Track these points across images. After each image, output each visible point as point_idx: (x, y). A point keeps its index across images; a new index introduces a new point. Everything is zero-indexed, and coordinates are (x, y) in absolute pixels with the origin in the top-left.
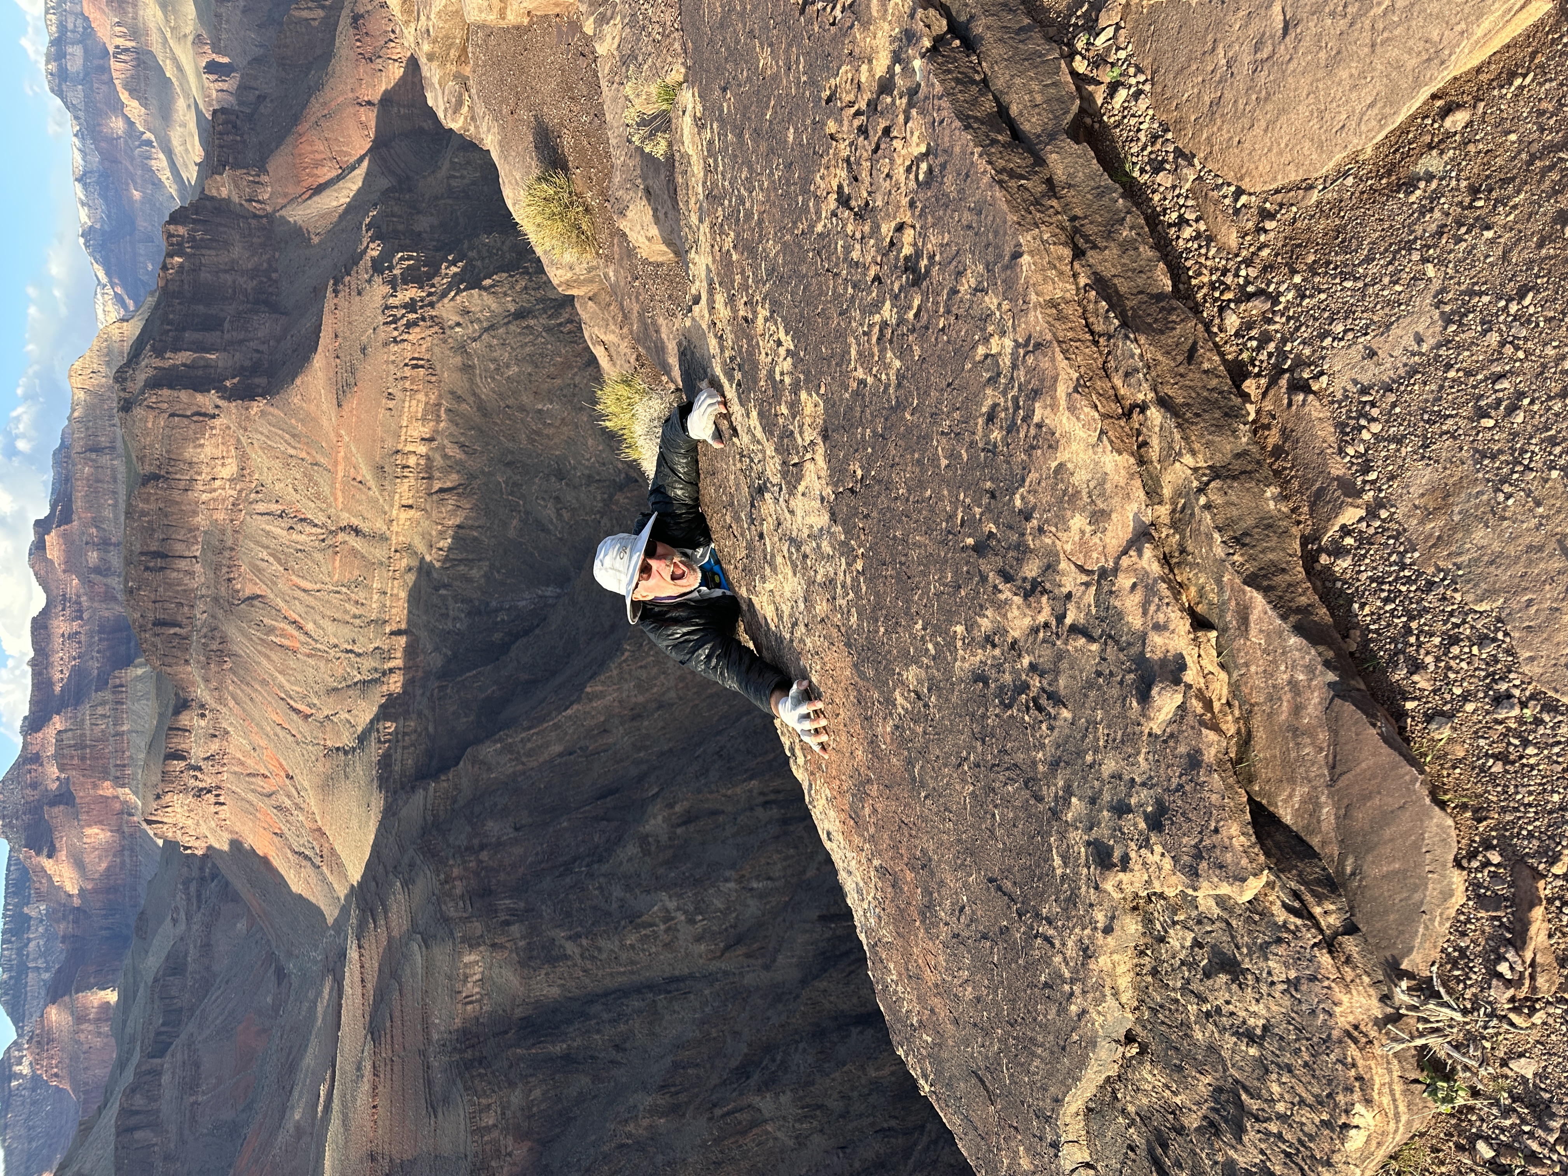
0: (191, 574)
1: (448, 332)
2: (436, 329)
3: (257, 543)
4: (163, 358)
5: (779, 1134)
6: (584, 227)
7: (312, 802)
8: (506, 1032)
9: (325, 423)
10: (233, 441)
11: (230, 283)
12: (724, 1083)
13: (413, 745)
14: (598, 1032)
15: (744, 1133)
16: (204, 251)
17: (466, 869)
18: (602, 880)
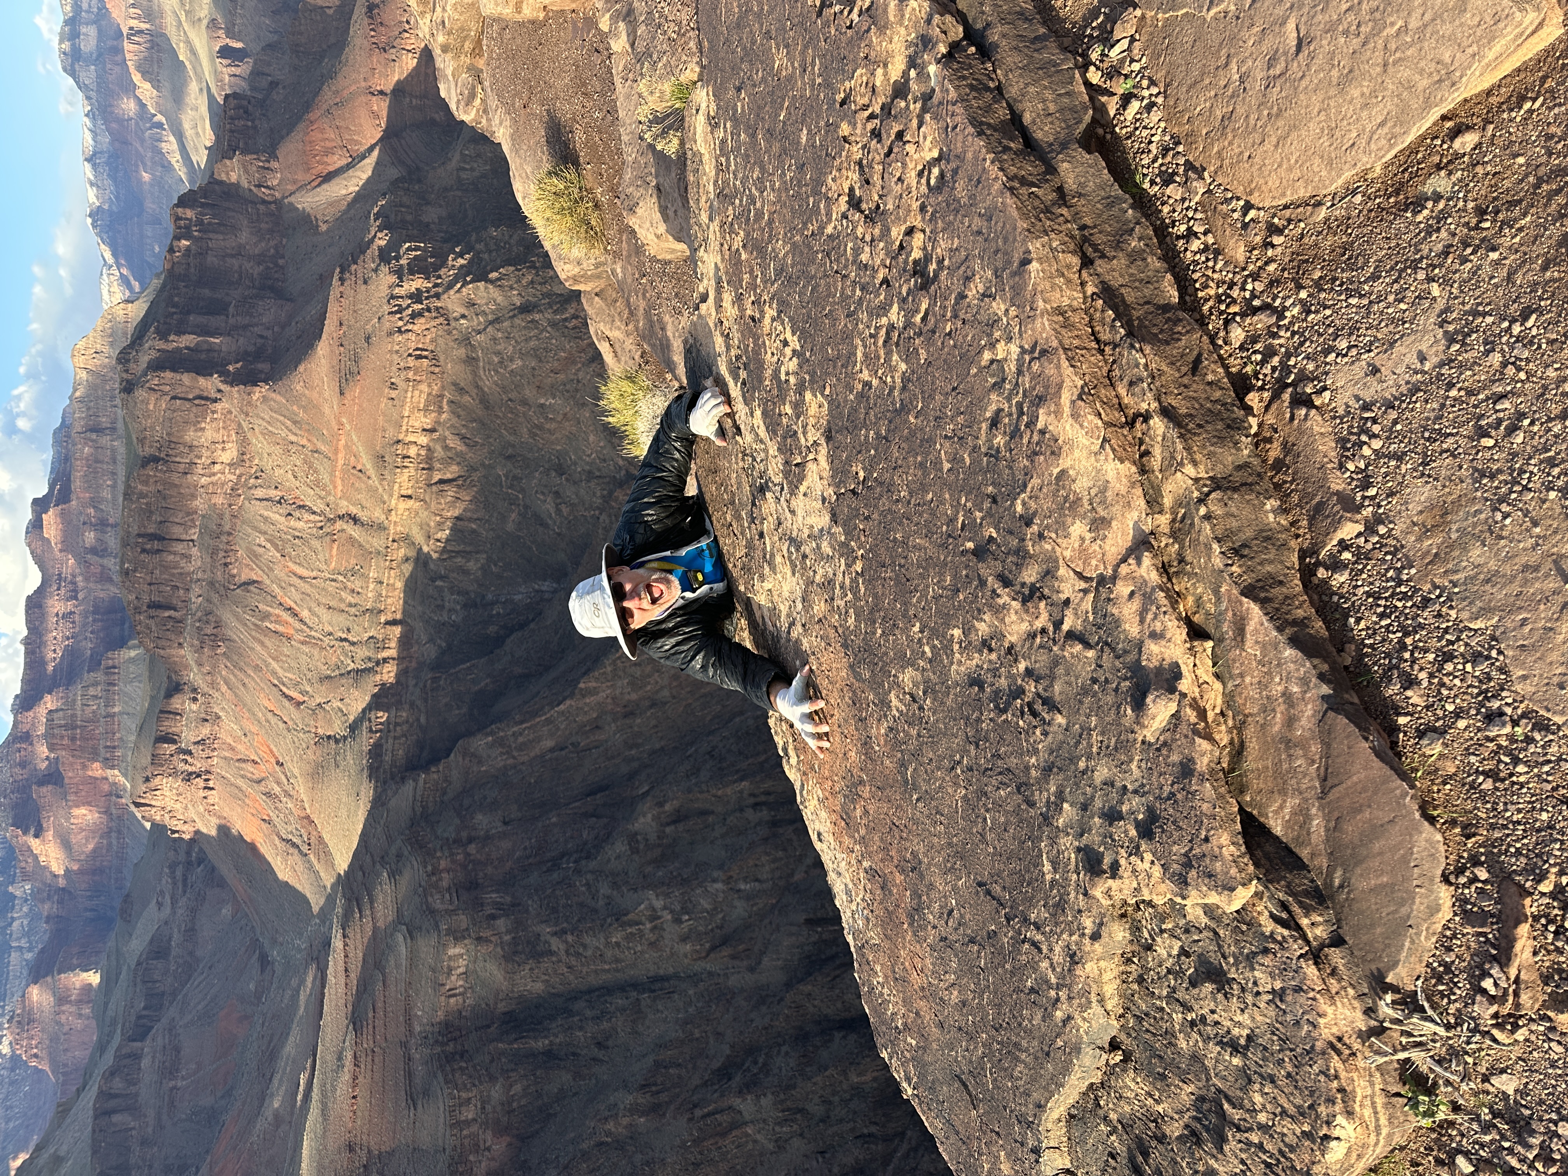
0: (187, 557)
1: (453, 324)
2: (441, 320)
3: (255, 528)
4: (167, 341)
5: (758, 1137)
6: (593, 223)
7: (302, 789)
8: (488, 1026)
9: (327, 410)
10: (234, 425)
11: (236, 268)
12: (705, 1084)
13: (404, 735)
14: (581, 1028)
15: (724, 1134)
16: (211, 235)
17: (453, 861)
18: (589, 876)
